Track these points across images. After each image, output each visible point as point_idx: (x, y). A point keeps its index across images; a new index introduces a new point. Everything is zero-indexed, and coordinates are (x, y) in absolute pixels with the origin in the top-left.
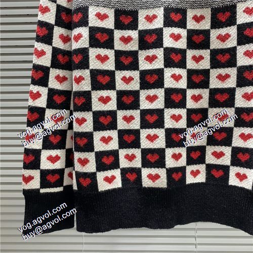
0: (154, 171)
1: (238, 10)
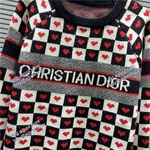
1: (104, 103)
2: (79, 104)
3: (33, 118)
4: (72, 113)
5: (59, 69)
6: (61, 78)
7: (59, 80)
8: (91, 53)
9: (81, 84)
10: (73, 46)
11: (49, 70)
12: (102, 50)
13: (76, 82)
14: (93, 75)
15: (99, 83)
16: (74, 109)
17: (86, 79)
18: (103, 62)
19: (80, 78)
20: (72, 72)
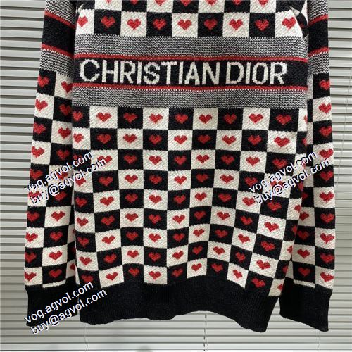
0: (155, 269)
1: (244, 115)
2: (197, 125)
3: (117, 157)
4: (186, 141)
5: (151, 61)
6: (158, 78)
7: (154, 82)
8: (208, 21)
9: (197, 86)
10: (171, 11)
11: (133, 66)
12: (228, 12)
13: (187, 82)
14: (218, 65)
15: (231, 79)
16: (189, 134)
17: (204, 74)
18: (233, 36)
19: (193, 74)
20: (175, 63)
